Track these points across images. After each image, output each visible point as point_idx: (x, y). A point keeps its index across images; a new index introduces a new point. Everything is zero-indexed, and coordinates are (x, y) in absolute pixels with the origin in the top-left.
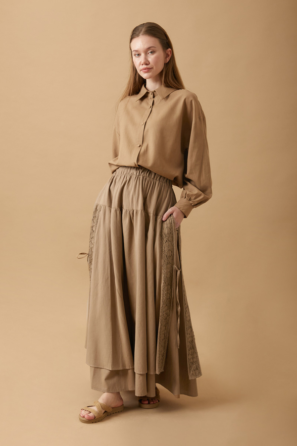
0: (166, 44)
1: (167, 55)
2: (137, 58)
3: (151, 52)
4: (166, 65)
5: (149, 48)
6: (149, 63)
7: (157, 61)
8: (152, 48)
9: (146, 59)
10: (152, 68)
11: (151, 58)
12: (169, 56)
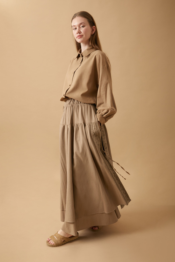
0: (92, 23)
1: (93, 30)
2: (75, 31)
3: (83, 26)
4: (92, 35)
5: (81, 24)
6: (81, 33)
7: (86, 32)
8: (83, 24)
9: (79, 30)
10: (83, 36)
11: (82, 30)
12: (94, 30)
